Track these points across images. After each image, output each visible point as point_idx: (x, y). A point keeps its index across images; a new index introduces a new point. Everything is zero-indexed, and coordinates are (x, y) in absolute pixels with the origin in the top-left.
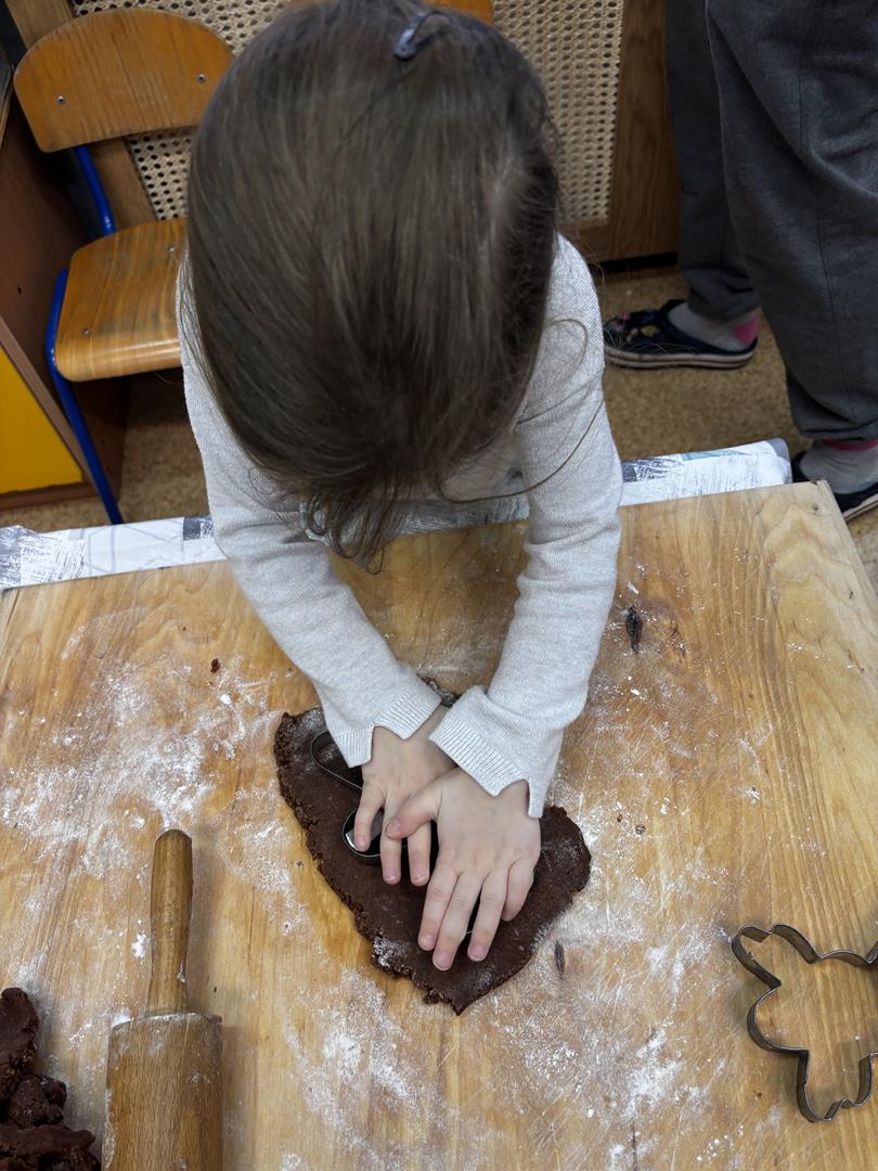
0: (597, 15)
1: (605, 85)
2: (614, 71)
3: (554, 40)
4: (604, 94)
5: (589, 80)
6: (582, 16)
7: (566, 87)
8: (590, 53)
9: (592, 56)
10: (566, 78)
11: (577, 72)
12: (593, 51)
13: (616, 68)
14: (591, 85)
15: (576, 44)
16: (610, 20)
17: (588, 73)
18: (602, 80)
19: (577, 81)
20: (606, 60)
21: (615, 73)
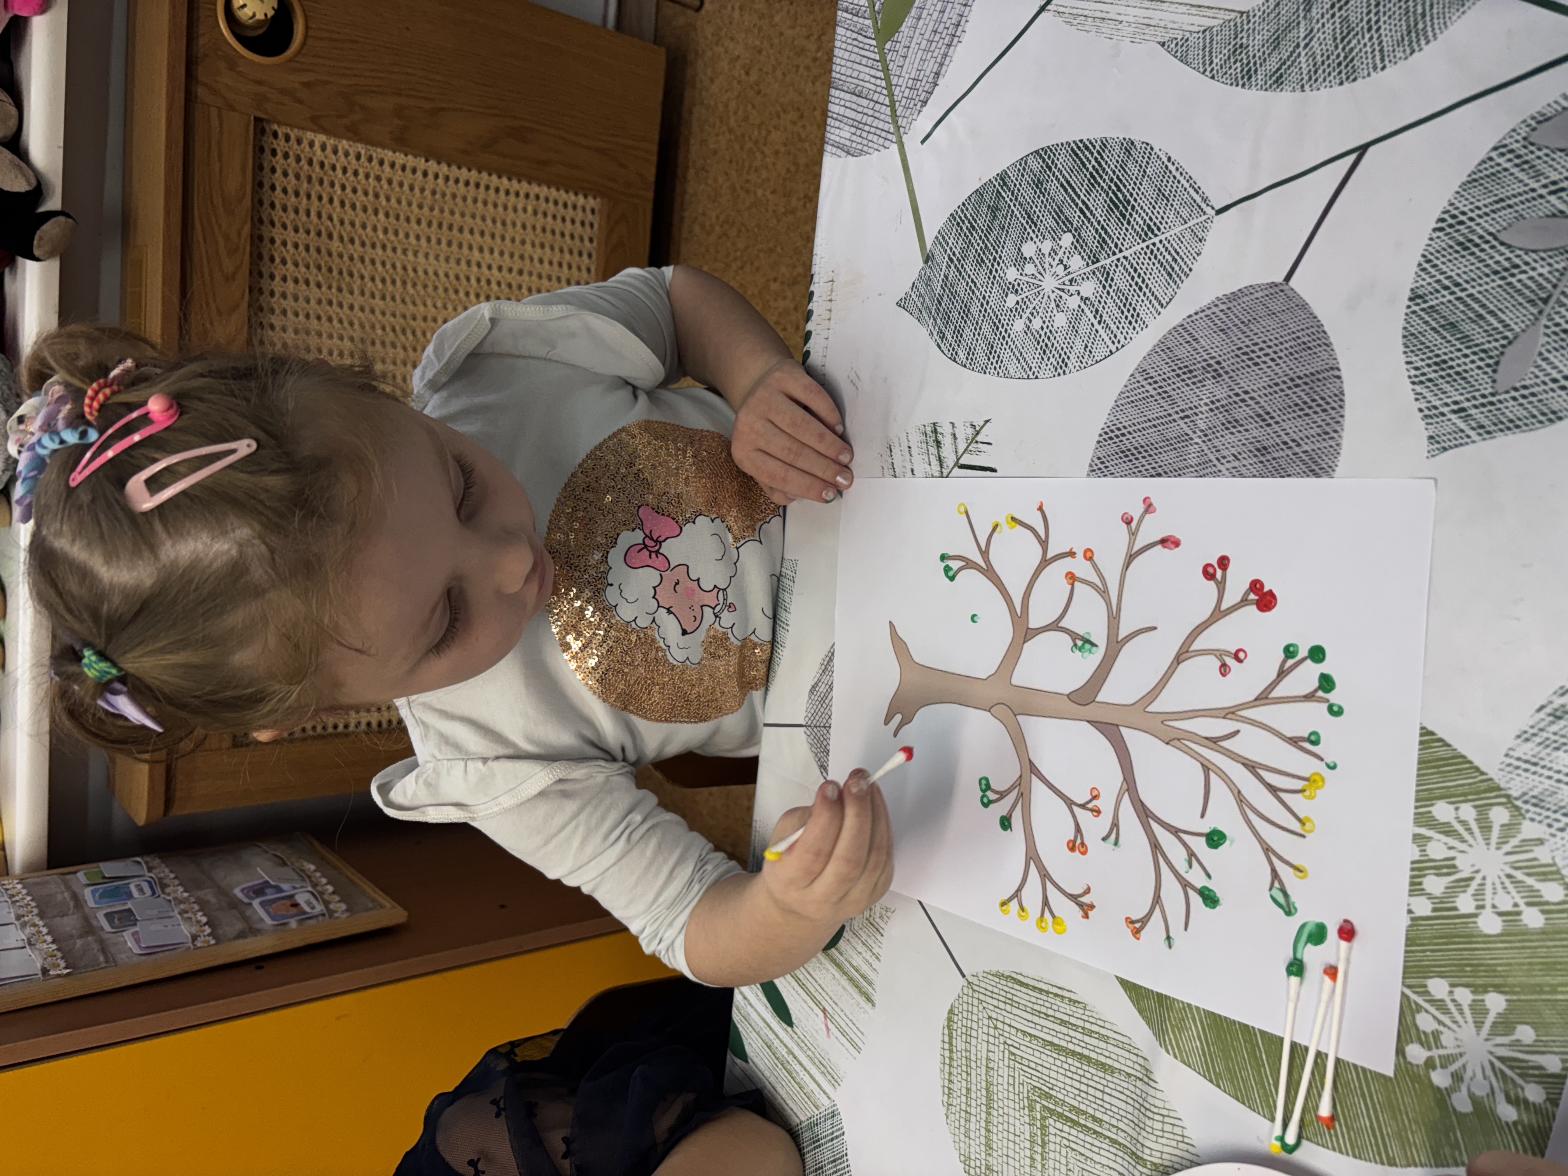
0: (367, 176)
1: (447, 179)
2: (432, 166)
3: (386, 231)
4: (457, 181)
5: (438, 196)
6: (366, 194)
7: (440, 226)
8: (408, 192)
9: (412, 188)
10: (430, 224)
11: (426, 209)
12: (406, 187)
13: (429, 163)
14: (444, 195)
15: (396, 205)
16: (375, 162)
17: (429, 196)
18: (440, 181)
19: (436, 212)
20: (419, 174)
21: (435, 165)
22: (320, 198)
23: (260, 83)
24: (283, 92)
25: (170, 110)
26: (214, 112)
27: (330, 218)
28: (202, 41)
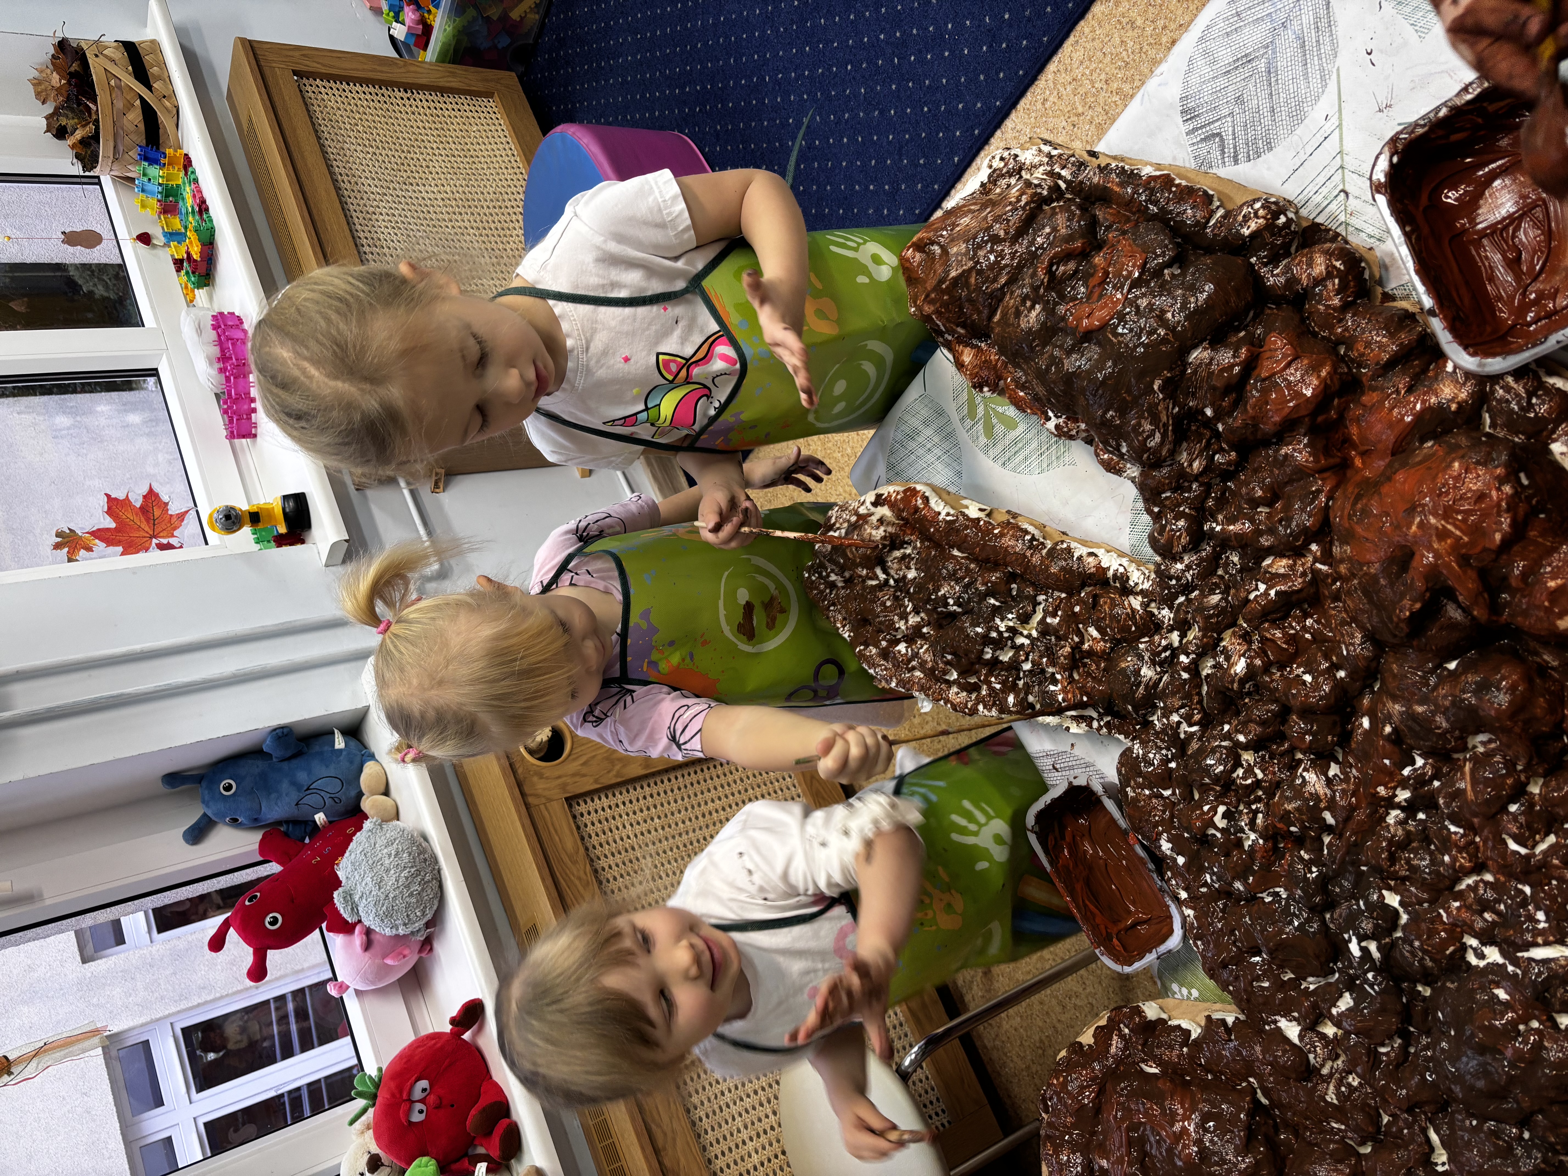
22: (618, 829)
23: (559, 777)
24: (574, 775)
25: (520, 819)
26: (542, 807)
27: (629, 837)
28: (520, 771)
